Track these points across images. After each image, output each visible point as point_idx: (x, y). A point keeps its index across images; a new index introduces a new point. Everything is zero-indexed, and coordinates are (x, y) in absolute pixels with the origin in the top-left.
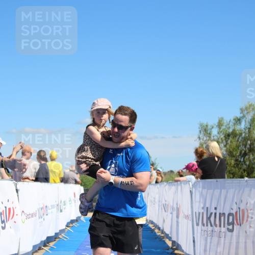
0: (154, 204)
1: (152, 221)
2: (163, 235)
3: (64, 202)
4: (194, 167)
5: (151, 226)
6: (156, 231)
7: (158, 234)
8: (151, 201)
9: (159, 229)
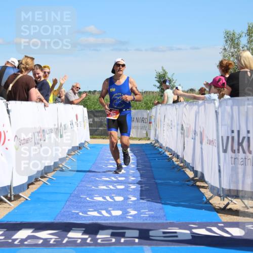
0: (171, 128)
1: (169, 149)
2: (182, 165)
3: (65, 125)
4: (221, 82)
5: (167, 153)
6: (174, 159)
7: (177, 163)
8: (168, 125)
9: (178, 157)
